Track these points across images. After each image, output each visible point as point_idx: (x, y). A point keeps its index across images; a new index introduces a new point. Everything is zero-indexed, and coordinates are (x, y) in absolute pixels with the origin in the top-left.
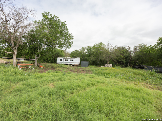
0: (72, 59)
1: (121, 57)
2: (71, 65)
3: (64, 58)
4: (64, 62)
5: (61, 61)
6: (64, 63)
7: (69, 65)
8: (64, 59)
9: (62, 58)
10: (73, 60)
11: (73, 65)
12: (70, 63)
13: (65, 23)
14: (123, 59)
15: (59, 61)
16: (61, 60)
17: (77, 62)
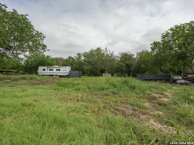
0: (58, 68)
1: (122, 65)
2: (58, 77)
3: (48, 67)
4: (47, 72)
5: (44, 72)
6: (48, 74)
7: (54, 76)
8: (48, 69)
9: (45, 68)
10: (59, 70)
11: (60, 76)
12: (55, 73)
13: (27, 17)
14: (124, 67)
15: (41, 72)
16: (44, 70)
17: (65, 72)
